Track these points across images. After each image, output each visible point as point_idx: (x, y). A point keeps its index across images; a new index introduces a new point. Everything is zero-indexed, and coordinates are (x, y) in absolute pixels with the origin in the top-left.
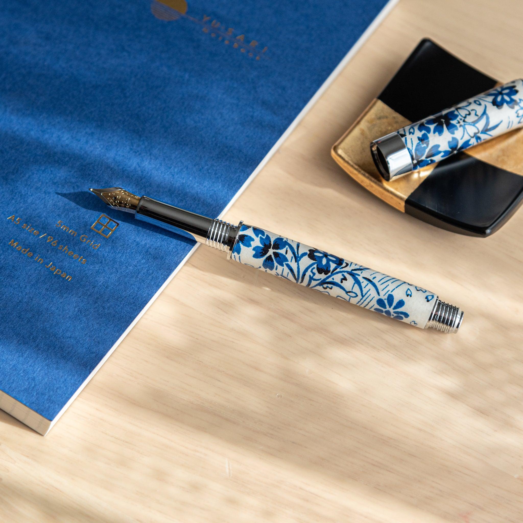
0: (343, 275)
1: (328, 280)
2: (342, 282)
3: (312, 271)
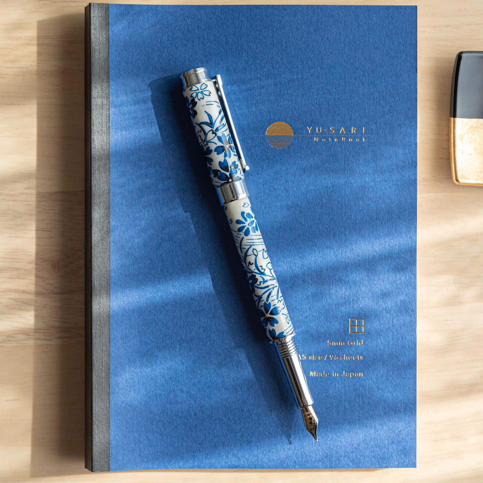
0: (249, 266)
1: (258, 272)
2: (253, 264)
3: (260, 285)
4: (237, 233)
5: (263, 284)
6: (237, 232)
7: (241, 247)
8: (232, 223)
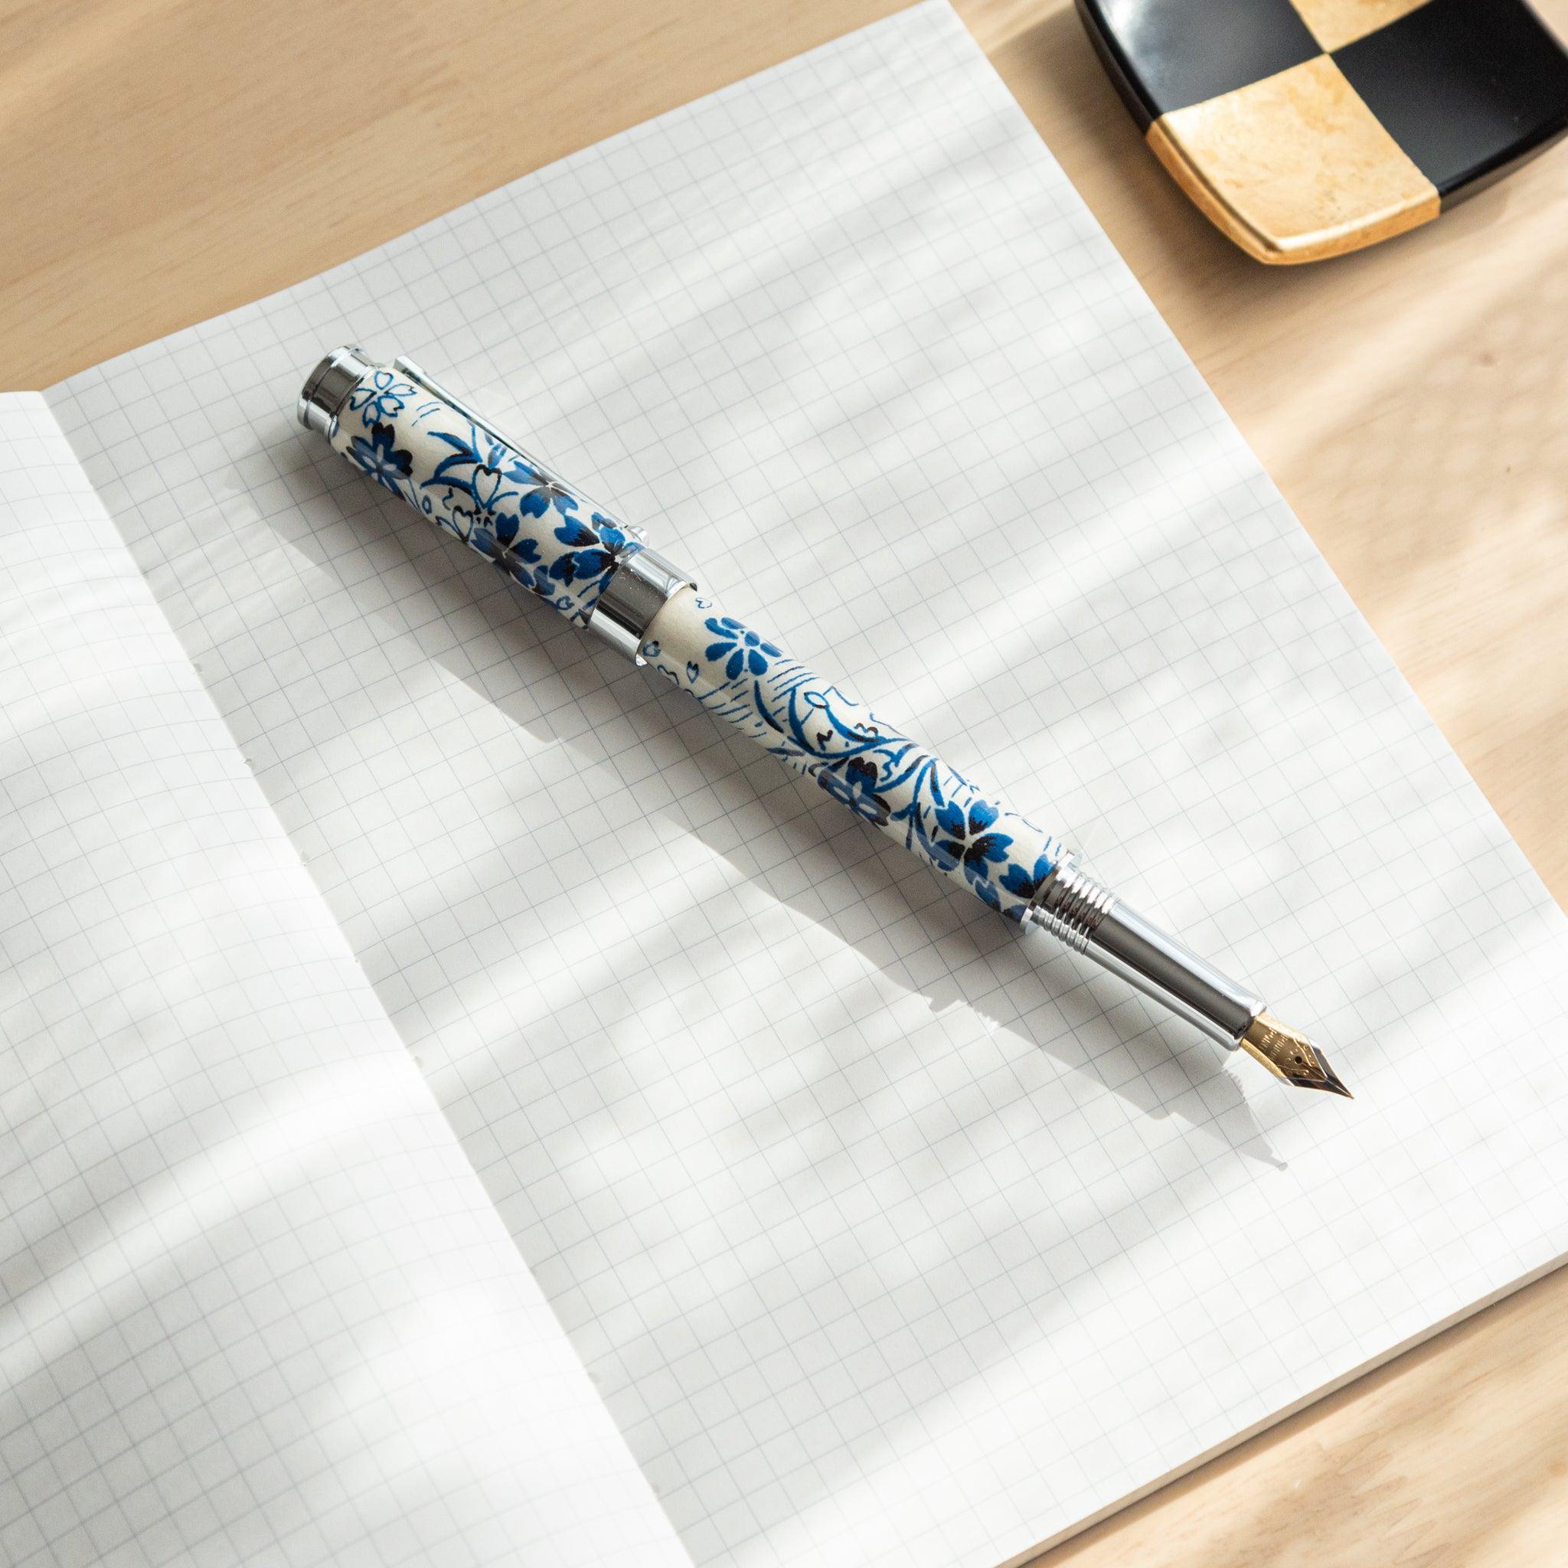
0: (823, 748)
1: (861, 745)
2: (830, 733)
3: (890, 774)
5: (897, 765)
7: (769, 715)
8: (697, 673)
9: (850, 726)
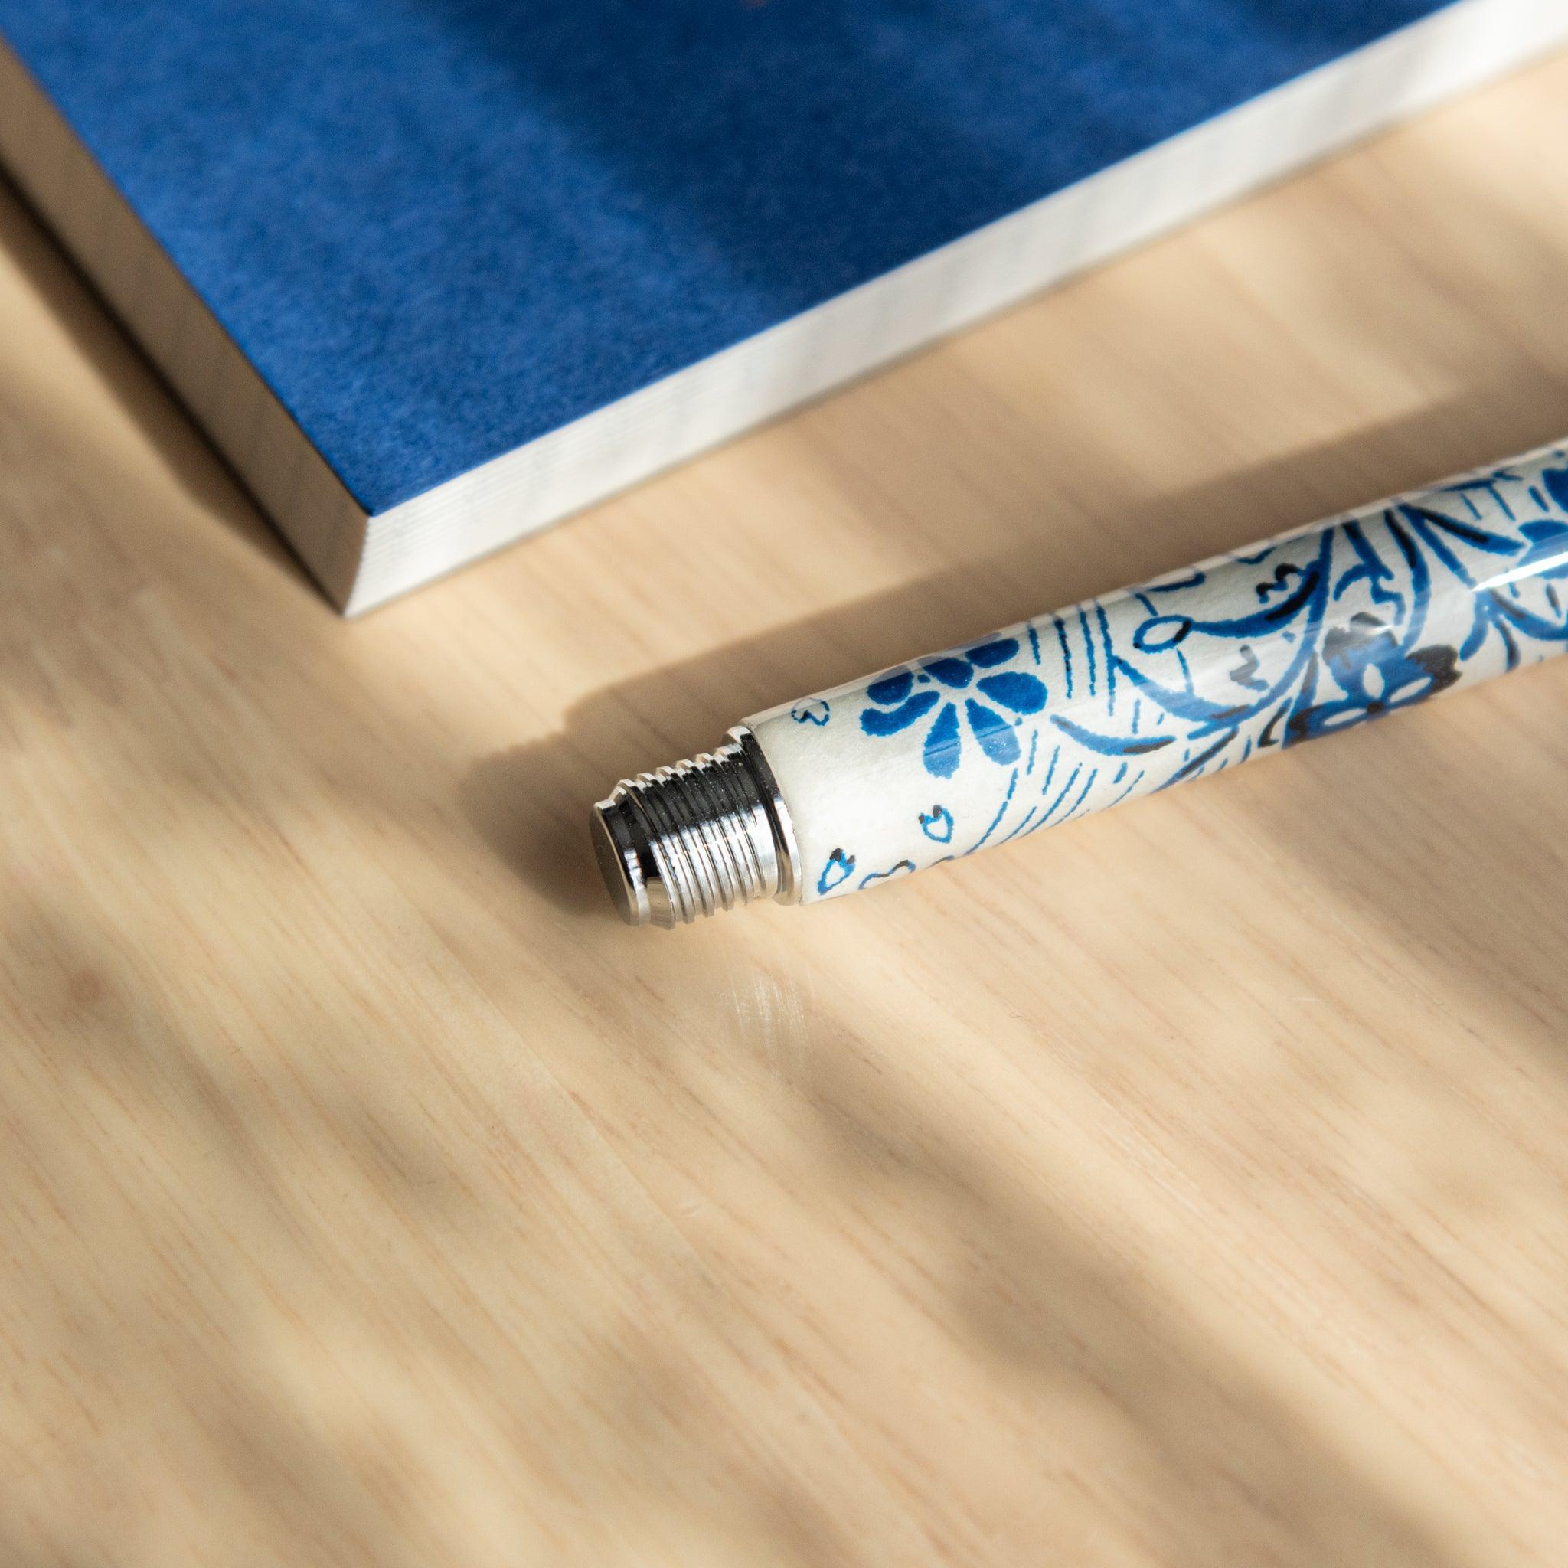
0: (1260, 685)
1: (1304, 613)
3: (1396, 597)
4: (1022, 773)
5: (1389, 576)
6: (1015, 776)
7: (1127, 741)
8: (950, 821)
9: (1249, 606)
